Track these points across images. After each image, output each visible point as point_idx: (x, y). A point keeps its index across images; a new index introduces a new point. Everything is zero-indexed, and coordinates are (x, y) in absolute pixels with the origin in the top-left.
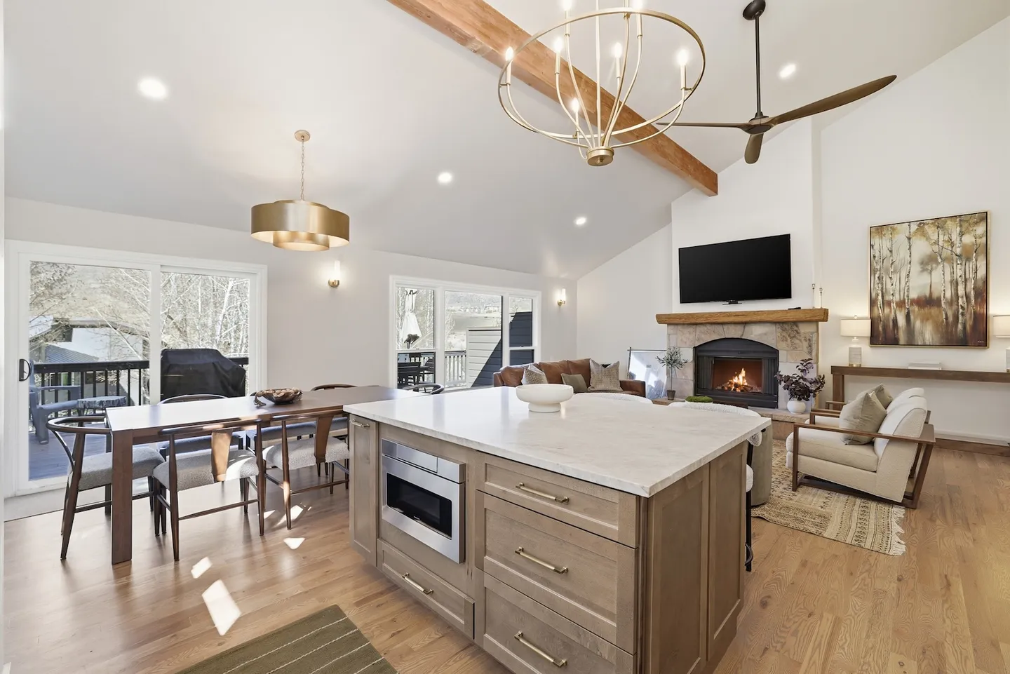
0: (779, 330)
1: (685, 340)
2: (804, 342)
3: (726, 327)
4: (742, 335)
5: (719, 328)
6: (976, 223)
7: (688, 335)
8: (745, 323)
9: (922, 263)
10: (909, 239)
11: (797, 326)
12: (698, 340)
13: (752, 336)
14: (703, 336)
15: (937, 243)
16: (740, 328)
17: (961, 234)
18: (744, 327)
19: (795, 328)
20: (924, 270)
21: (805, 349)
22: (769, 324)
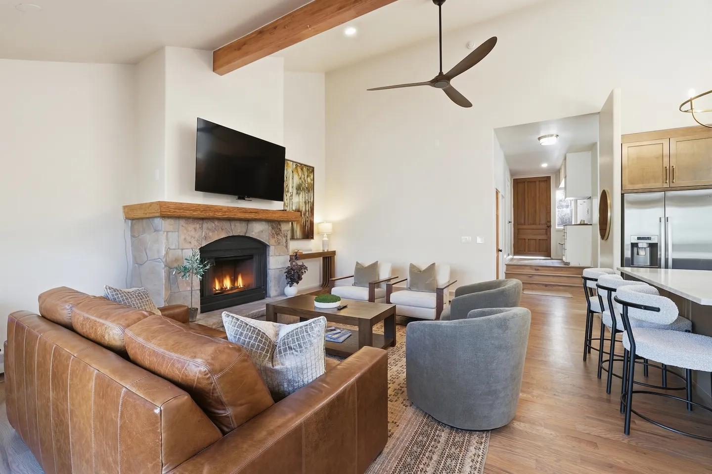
0: (270, 228)
1: (188, 239)
2: (283, 238)
3: (233, 223)
4: (246, 233)
5: (226, 225)
6: (311, 172)
7: (193, 233)
8: (248, 221)
9: (297, 189)
10: (293, 172)
11: (280, 225)
12: (206, 238)
13: (253, 233)
14: (211, 234)
15: (301, 178)
16: (244, 224)
17: (307, 176)
18: (247, 225)
19: (279, 227)
20: (297, 193)
21: (284, 244)
22: (264, 223)
